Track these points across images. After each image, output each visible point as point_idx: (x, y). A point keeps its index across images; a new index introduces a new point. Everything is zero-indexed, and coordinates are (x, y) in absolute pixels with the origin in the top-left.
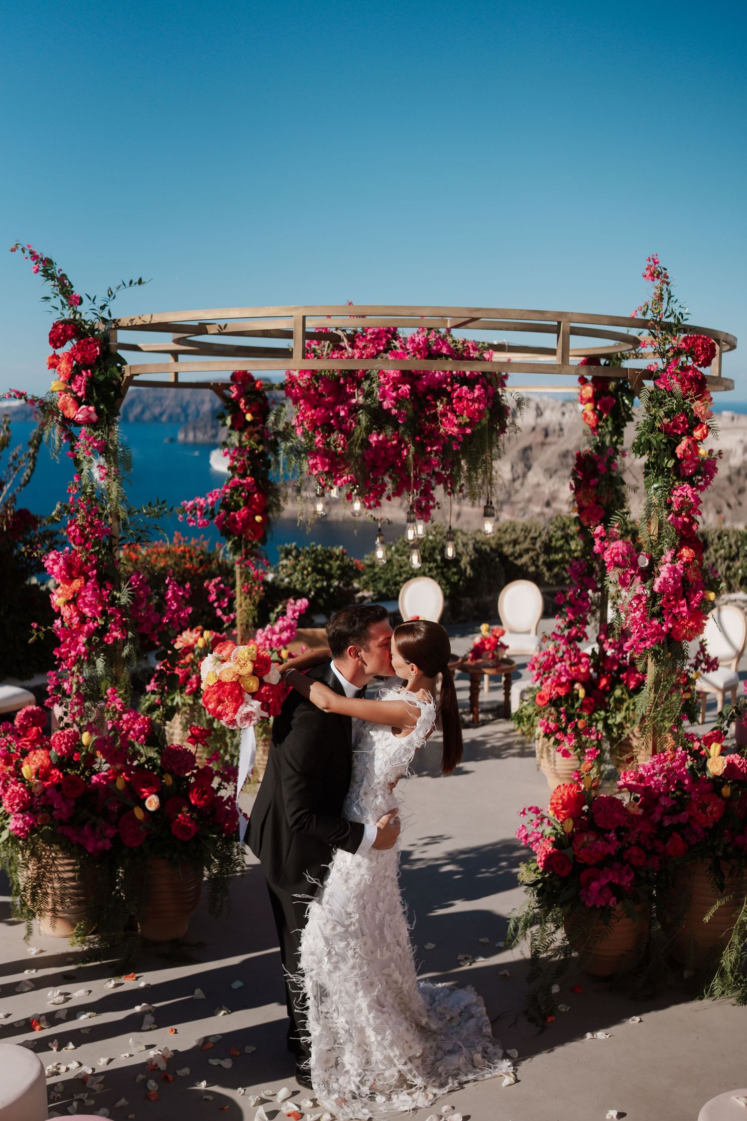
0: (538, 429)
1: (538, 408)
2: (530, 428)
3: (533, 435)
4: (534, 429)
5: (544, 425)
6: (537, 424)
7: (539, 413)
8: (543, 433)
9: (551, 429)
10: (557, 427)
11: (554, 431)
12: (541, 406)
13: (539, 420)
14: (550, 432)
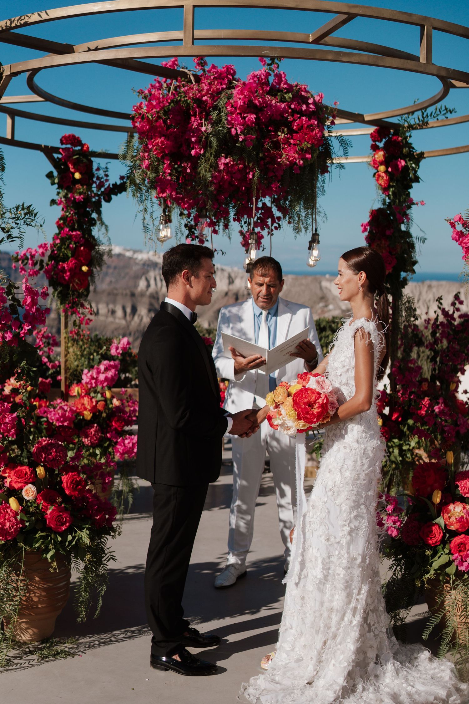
0: (230, 294)
1: (230, 277)
2: (223, 294)
3: (226, 298)
4: (226, 294)
5: (235, 291)
6: (229, 290)
7: (231, 281)
8: (235, 297)
9: (241, 293)
10: (246, 293)
11: (243, 295)
12: (233, 275)
13: (231, 287)
14: (240, 297)
